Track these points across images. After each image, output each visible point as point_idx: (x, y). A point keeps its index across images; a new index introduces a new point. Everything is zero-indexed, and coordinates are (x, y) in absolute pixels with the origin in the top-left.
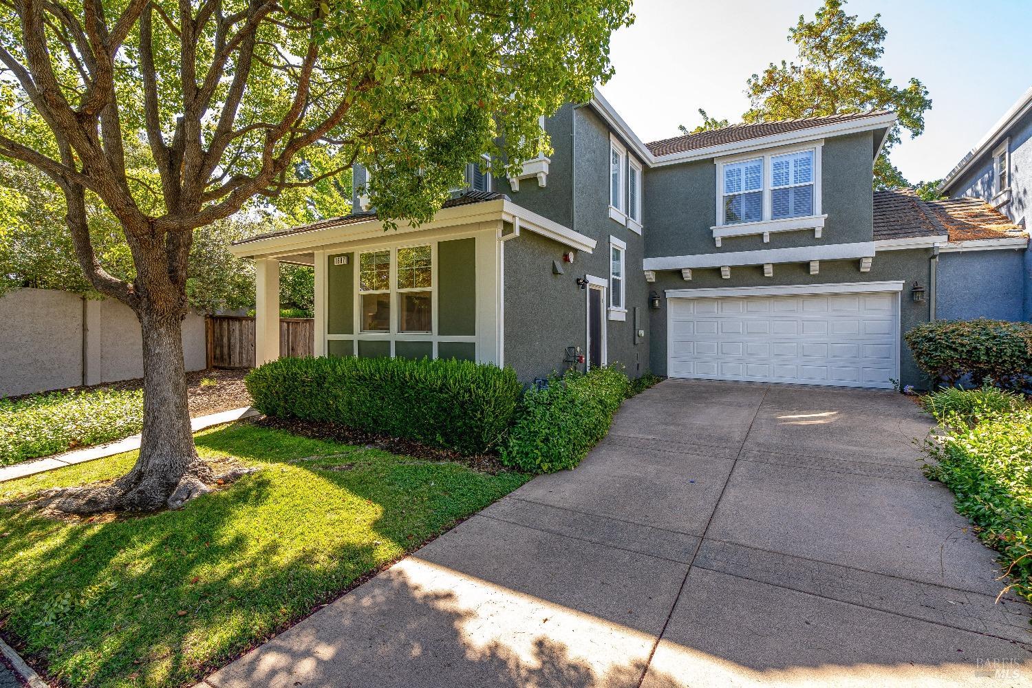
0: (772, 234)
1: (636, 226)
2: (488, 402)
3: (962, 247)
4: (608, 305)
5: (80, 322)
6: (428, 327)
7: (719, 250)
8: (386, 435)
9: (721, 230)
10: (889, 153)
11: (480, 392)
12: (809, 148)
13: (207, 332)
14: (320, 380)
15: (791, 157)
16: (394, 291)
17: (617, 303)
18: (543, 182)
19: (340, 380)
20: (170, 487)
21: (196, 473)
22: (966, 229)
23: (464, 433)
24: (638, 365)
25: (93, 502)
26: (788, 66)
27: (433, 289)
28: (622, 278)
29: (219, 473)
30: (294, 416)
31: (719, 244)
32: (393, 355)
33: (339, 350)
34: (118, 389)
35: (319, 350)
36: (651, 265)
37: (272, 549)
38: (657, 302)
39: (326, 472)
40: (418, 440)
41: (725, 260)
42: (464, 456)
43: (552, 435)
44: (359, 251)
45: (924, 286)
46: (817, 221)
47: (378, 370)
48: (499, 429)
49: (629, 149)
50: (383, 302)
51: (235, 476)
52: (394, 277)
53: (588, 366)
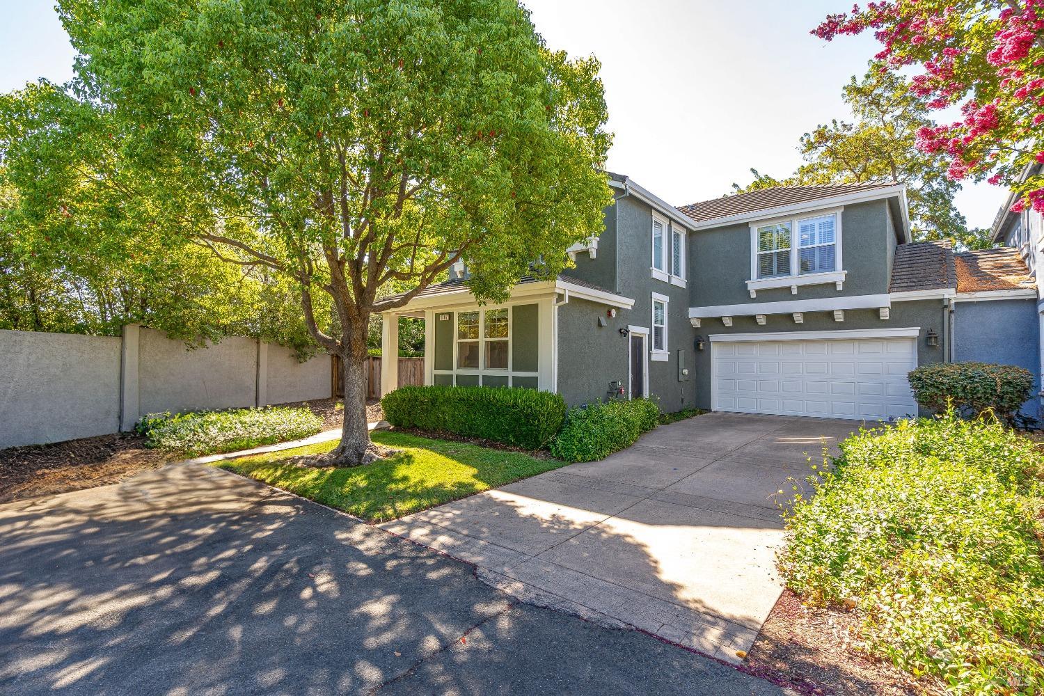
0: (799, 287)
1: (680, 281)
2: (543, 415)
3: (976, 298)
4: (650, 348)
5: (255, 360)
6: (505, 366)
7: (754, 301)
8: (476, 437)
9: (755, 284)
10: (953, 197)
11: (538, 408)
12: (831, 213)
13: (333, 368)
14: (434, 401)
15: (816, 221)
16: (482, 340)
17: (659, 345)
18: (593, 255)
19: (447, 401)
20: (361, 455)
21: (372, 449)
22: (986, 280)
23: (528, 434)
24: (682, 399)
25: (321, 461)
26: (839, 125)
27: (510, 339)
28: (665, 326)
29: (384, 451)
30: (415, 426)
31: (753, 295)
32: (481, 385)
33: (442, 382)
34: (282, 408)
35: (428, 382)
36: (696, 314)
37: (422, 481)
38: (701, 345)
39: (443, 452)
40: (498, 440)
41: (761, 309)
42: (527, 450)
43: (585, 438)
44: (456, 311)
45: (937, 332)
46: (838, 276)
47: (472, 394)
48: (550, 434)
49: (671, 219)
50: (474, 348)
51: (392, 453)
52: (481, 330)
53: (630, 399)
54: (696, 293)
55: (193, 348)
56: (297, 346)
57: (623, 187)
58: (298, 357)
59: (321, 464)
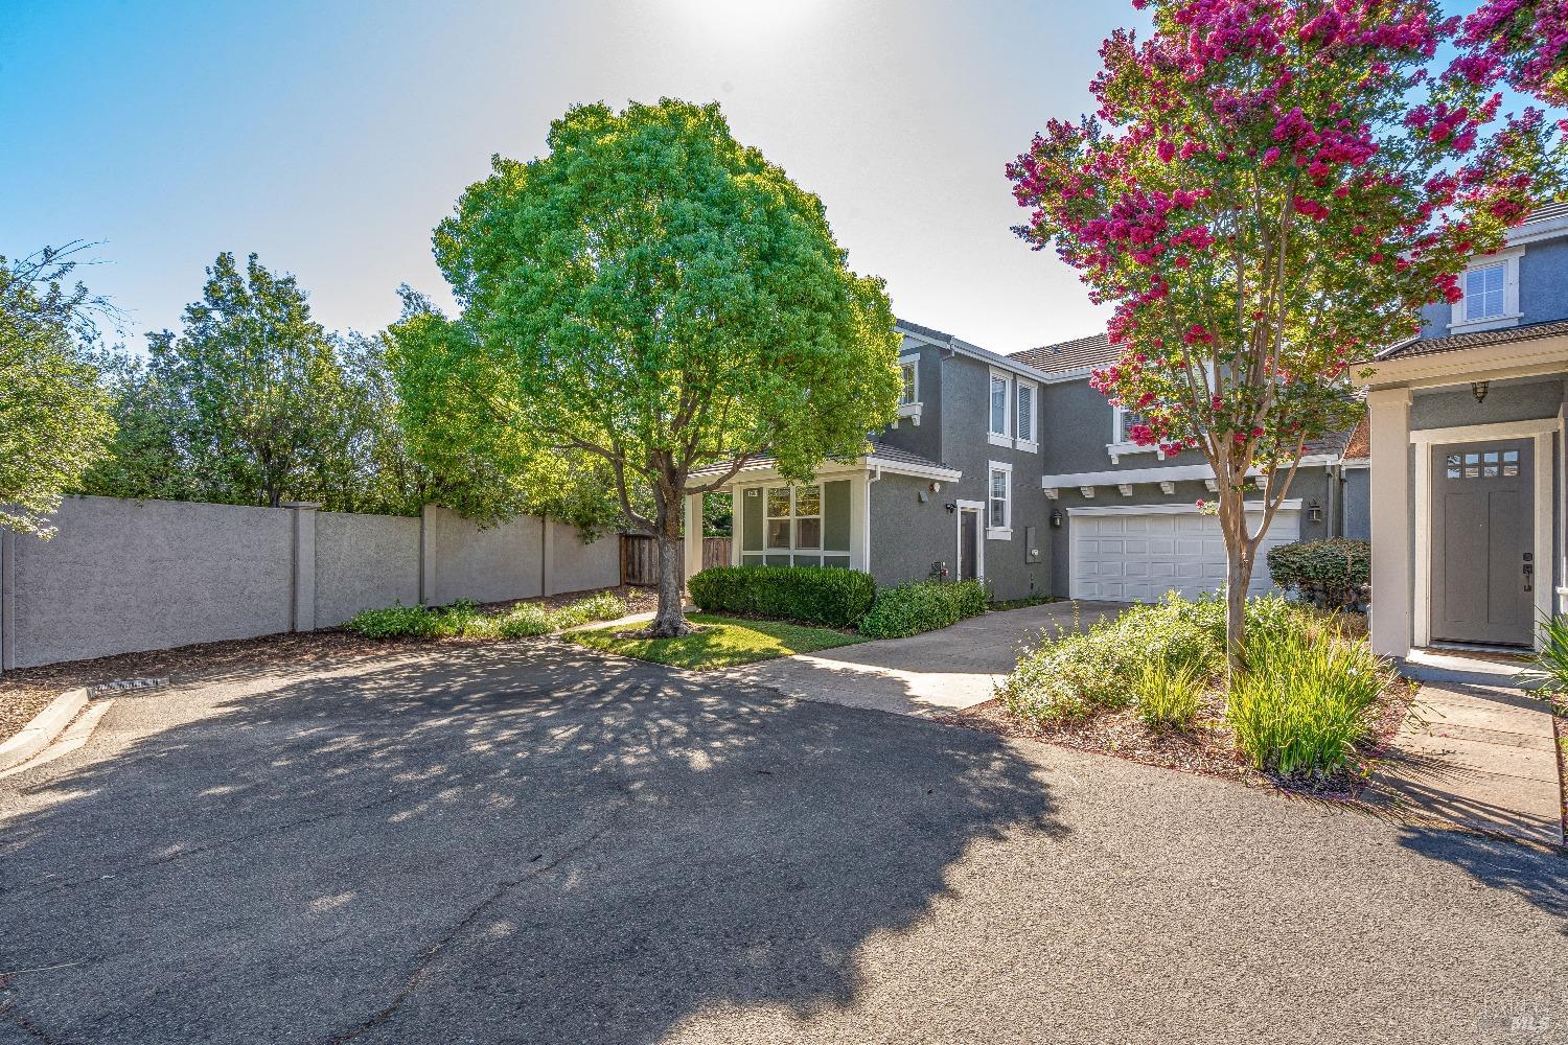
1: (1030, 445)
2: (851, 593)
4: (986, 525)
5: (540, 541)
6: (817, 545)
7: (1116, 468)
9: (1120, 446)
11: (845, 586)
13: (620, 550)
14: (742, 582)
16: (792, 518)
17: (999, 522)
18: (917, 423)
19: (756, 581)
20: (675, 630)
21: (685, 626)
23: (835, 613)
24: (1032, 585)
27: (821, 516)
28: (1008, 499)
29: (697, 627)
30: (723, 608)
31: (1115, 462)
32: (792, 565)
33: (751, 563)
35: (735, 562)
36: (1050, 483)
37: (733, 647)
38: (1058, 520)
41: (1125, 478)
42: (835, 627)
43: (892, 615)
44: (766, 487)
45: (1321, 504)
47: (781, 574)
48: (858, 612)
49: (1015, 374)
50: (785, 526)
51: (705, 628)
52: (793, 507)
53: (959, 579)
54: (1050, 459)
55: (484, 528)
56: (584, 525)
57: (948, 347)
58: (585, 537)
59: (639, 636)
